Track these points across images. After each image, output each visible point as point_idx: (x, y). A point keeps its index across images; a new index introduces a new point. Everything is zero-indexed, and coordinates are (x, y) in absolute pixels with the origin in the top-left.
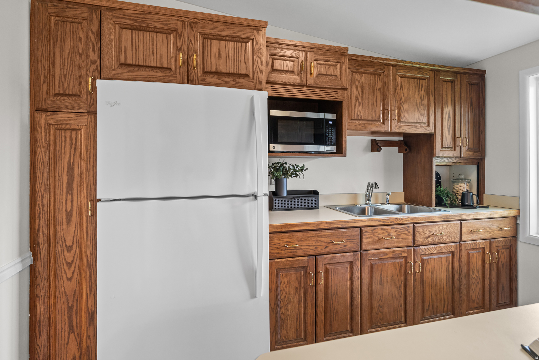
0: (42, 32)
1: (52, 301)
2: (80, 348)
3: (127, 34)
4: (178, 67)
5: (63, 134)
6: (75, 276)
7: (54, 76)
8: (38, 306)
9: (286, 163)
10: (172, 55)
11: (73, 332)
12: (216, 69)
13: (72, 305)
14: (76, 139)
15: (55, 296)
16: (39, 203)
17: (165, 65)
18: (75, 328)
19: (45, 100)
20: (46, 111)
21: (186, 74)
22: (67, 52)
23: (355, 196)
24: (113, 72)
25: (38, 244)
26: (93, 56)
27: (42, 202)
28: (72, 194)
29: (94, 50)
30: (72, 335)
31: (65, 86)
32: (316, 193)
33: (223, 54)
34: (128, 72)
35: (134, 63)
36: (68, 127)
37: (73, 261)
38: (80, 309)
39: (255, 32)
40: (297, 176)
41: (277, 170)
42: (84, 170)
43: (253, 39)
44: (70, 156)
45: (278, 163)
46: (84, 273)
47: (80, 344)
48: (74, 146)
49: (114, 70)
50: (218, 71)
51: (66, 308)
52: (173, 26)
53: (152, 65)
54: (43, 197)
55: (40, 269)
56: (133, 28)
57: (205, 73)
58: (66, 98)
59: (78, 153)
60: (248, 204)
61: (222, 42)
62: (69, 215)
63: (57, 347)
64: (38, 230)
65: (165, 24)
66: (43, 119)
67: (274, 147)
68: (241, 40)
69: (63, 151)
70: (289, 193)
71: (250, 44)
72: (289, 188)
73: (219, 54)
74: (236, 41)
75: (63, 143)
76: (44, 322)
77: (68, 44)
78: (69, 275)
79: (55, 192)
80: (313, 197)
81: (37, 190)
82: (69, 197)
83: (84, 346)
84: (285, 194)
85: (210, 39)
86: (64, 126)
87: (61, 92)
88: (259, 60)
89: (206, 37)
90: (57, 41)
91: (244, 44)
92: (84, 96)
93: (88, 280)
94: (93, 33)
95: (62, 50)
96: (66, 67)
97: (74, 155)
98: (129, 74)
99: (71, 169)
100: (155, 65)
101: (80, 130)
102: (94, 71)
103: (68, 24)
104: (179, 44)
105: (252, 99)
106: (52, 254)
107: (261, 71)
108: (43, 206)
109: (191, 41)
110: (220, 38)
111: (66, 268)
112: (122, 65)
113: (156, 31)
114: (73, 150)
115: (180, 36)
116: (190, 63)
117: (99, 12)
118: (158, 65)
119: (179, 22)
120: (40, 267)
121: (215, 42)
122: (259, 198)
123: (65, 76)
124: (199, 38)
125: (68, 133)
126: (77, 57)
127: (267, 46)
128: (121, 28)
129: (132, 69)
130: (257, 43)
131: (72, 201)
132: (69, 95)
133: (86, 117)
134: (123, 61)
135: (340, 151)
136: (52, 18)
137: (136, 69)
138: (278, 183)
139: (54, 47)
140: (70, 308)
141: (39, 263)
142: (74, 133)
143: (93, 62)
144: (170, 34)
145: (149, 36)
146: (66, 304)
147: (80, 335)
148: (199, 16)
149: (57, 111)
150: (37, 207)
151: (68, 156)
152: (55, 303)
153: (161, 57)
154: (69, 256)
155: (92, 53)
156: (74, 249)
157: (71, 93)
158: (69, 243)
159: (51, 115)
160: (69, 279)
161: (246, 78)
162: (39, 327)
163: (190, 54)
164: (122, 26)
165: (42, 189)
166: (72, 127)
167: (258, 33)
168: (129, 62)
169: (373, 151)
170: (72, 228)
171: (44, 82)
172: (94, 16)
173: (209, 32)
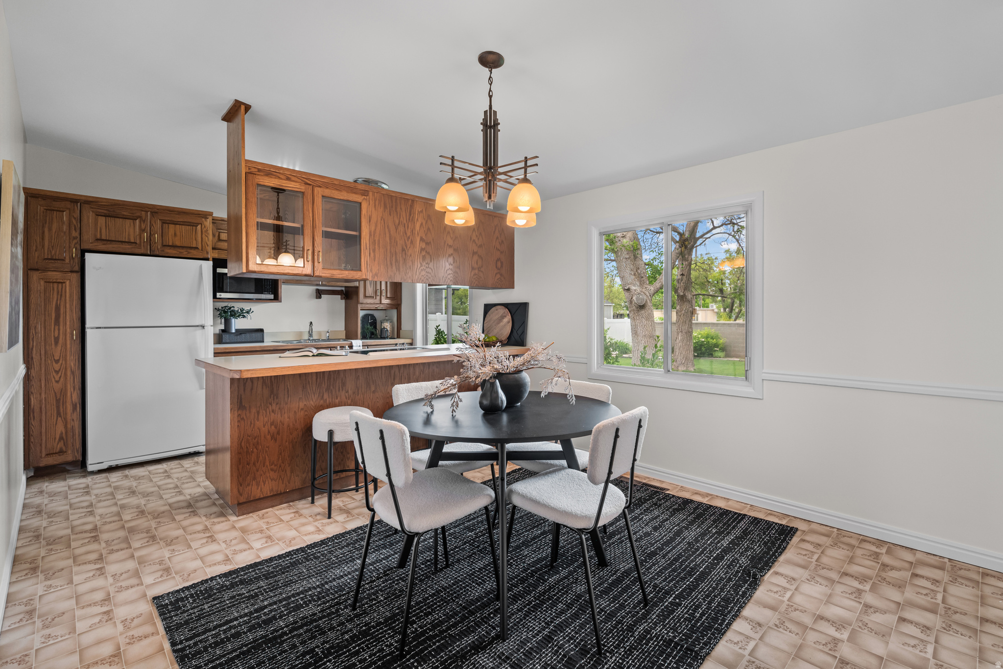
0: (34, 217)
1: (43, 396)
2: (66, 427)
3: (102, 220)
4: (142, 241)
5: (51, 285)
6: (62, 379)
7: (43, 246)
8: (32, 399)
9: (233, 307)
10: (137, 233)
11: (60, 416)
12: (173, 243)
13: (60, 399)
14: (62, 289)
15: (46, 393)
16: (32, 331)
17: (132, 240)
18: (62, 414)
19: (37, 262)
20: (37, 270)
21: (149, 247)
22: (54, 231)
23: (301, 333)
24: (91, 245)
25: (32, 358)
26: (75, 234)
27: (35, 331)
28: (59, 326)
29: (75, 229)
30: (59, 419)
31: (53, 252)
32: (262, 331)
33: (178, 233)
34: (103, 244)
35: (108, 239)
36: (54, 281)
37: (60, 370)
38: (66, 402)
39: (203, 219)
40: (244, 317)
41: (225, 312)
42: (68, 310)
43: (201, 224)
44: (57, 300)
45: (225, 307)
46: (68, 378)
47: (66, 424)
48: (60, 293)
49: (91, 243)
50: (174, 245)
51: (55, 401)
52: (138, 214)
53: (122, 240)
54: (35, 327)
55: (34, 375)
56: (105, 216)
57: (164, 246)
58: (53, 261)
59: (63, 298)
60: (199, 332)
61: (178, 226)
62: (57, 340)
63: (47, 425)
64: (32, 349)
65: (132, 213)
66: (35, 276)
67: (220, 295)
68: (192, 224)
69: (51, 297)
70: (236, 330)
71: (199, 227)
72: (237, 328)
73: (175, 234)
74: (188, 225)
75: (52, 292)
76: (37, 410)
77: (55, 226)
78: (57, 379)
79: (45, 324)
80: (259, 334)
81: (31, 322)
82: (57, 328)
83: (69, 426)
84: (233, 331)
85: (168, 223)
86: (51, 280)
87: (49, 257)
88: (207, 238)
89: (164, 222)
90: (46, 223)
91: (194, 228)
92: (67, 261)
93: (72, 382)
94: (75, 218)
95: (50, 230)
96: (53, 241)
97: (60, 300)
98: (103, 246)
99: (58, 309)
100: (124, 240)
101: (64, 283)
102: (76, 244)
103: (55, 212)
104: (143, 227)
105: (201, 266)
106: (43, 366)
107: (208, 245)
108: (36, 333)
109: (152, 225)
110: (175, 223)
111: (54, 374)
112: (97, 240)
113: (125, 218)
114: (59, 296)
115: (144, 221)
116: (152, 239)
117: (79, 204)
118: (127, 240)
119: (143, 212)
120: (33, 373)
121: (171, 226)
122: (205, 327)
123: (53, 247)
124: (159, 222)
125: (55, 285)
126: (62, 234)
127: (213, 223)
128: (97, 215)
129: (105, 242)
130: (205, 227)
131: (59, 330)
132: (55, 259)
133: (70, 274)
134: (99, 237)
135: (277, 298)
136: (42, 208)
137: (109, 242)
138: (227, 323)
139: (43, 227)
140: (58, 401)
141: (32, 371)
142: (60, 285)
143: (75, 238)
144: (136, 220)
145: (119, 221)
146: (55, 398)
147: (65, 419)
148: (158, 207)
149: (45, 270)
150: (31, 334)
151: (55, 300)
152: (45, 398)
153: (129, 235)
154: (57, 367)
155: (74, 232)
156: (61, 362)
157: (57, 258)
158: (57, 358)
159: (41, 273)
160: (57, 382)
161: (197, 250)
162: (33, 413)
163: (152, 233)
164: (97, 214)
165: (35, 322)
166: (58, 281)
167: (206, 220)
168: (104, 237)
169: (317, 298)
170: (59, 348)
171: (36, 251)
172: (76, 207)
173: (166, 219)
